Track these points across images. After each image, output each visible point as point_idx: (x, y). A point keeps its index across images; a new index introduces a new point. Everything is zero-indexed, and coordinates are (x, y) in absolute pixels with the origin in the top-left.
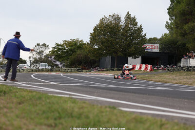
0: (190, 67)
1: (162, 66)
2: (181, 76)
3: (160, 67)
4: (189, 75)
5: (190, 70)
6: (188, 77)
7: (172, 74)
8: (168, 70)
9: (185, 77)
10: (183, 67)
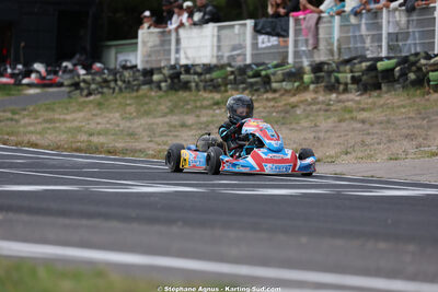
0: (187, 69)
1: (38, 66)
2: (147, 113)
3: (27, 74)
4: (188, 112)
5: (186, 86)
6: (190, 120)
7: (99, 105)
8: (76, 85)
9: (174, 119)
10: (148, 73)
